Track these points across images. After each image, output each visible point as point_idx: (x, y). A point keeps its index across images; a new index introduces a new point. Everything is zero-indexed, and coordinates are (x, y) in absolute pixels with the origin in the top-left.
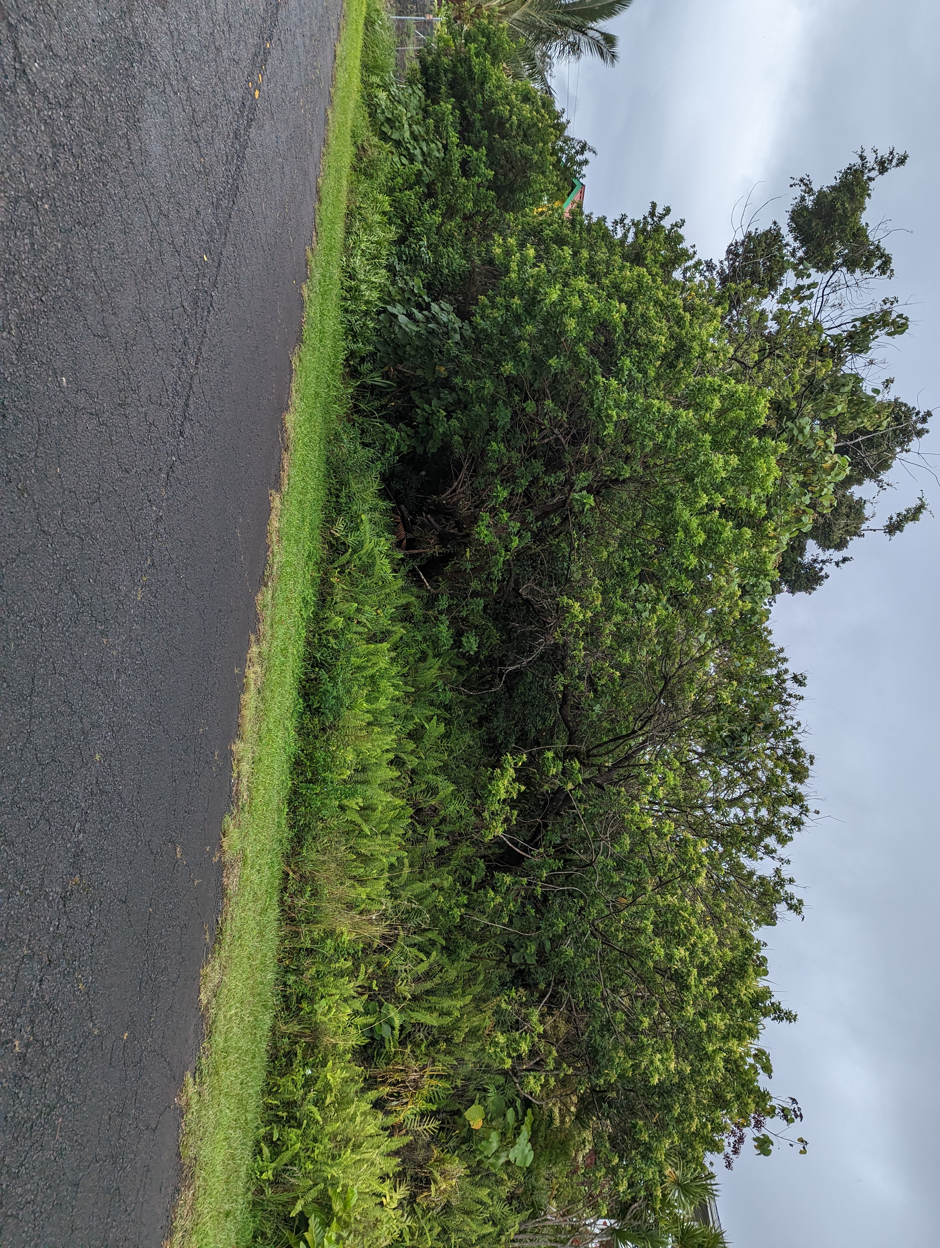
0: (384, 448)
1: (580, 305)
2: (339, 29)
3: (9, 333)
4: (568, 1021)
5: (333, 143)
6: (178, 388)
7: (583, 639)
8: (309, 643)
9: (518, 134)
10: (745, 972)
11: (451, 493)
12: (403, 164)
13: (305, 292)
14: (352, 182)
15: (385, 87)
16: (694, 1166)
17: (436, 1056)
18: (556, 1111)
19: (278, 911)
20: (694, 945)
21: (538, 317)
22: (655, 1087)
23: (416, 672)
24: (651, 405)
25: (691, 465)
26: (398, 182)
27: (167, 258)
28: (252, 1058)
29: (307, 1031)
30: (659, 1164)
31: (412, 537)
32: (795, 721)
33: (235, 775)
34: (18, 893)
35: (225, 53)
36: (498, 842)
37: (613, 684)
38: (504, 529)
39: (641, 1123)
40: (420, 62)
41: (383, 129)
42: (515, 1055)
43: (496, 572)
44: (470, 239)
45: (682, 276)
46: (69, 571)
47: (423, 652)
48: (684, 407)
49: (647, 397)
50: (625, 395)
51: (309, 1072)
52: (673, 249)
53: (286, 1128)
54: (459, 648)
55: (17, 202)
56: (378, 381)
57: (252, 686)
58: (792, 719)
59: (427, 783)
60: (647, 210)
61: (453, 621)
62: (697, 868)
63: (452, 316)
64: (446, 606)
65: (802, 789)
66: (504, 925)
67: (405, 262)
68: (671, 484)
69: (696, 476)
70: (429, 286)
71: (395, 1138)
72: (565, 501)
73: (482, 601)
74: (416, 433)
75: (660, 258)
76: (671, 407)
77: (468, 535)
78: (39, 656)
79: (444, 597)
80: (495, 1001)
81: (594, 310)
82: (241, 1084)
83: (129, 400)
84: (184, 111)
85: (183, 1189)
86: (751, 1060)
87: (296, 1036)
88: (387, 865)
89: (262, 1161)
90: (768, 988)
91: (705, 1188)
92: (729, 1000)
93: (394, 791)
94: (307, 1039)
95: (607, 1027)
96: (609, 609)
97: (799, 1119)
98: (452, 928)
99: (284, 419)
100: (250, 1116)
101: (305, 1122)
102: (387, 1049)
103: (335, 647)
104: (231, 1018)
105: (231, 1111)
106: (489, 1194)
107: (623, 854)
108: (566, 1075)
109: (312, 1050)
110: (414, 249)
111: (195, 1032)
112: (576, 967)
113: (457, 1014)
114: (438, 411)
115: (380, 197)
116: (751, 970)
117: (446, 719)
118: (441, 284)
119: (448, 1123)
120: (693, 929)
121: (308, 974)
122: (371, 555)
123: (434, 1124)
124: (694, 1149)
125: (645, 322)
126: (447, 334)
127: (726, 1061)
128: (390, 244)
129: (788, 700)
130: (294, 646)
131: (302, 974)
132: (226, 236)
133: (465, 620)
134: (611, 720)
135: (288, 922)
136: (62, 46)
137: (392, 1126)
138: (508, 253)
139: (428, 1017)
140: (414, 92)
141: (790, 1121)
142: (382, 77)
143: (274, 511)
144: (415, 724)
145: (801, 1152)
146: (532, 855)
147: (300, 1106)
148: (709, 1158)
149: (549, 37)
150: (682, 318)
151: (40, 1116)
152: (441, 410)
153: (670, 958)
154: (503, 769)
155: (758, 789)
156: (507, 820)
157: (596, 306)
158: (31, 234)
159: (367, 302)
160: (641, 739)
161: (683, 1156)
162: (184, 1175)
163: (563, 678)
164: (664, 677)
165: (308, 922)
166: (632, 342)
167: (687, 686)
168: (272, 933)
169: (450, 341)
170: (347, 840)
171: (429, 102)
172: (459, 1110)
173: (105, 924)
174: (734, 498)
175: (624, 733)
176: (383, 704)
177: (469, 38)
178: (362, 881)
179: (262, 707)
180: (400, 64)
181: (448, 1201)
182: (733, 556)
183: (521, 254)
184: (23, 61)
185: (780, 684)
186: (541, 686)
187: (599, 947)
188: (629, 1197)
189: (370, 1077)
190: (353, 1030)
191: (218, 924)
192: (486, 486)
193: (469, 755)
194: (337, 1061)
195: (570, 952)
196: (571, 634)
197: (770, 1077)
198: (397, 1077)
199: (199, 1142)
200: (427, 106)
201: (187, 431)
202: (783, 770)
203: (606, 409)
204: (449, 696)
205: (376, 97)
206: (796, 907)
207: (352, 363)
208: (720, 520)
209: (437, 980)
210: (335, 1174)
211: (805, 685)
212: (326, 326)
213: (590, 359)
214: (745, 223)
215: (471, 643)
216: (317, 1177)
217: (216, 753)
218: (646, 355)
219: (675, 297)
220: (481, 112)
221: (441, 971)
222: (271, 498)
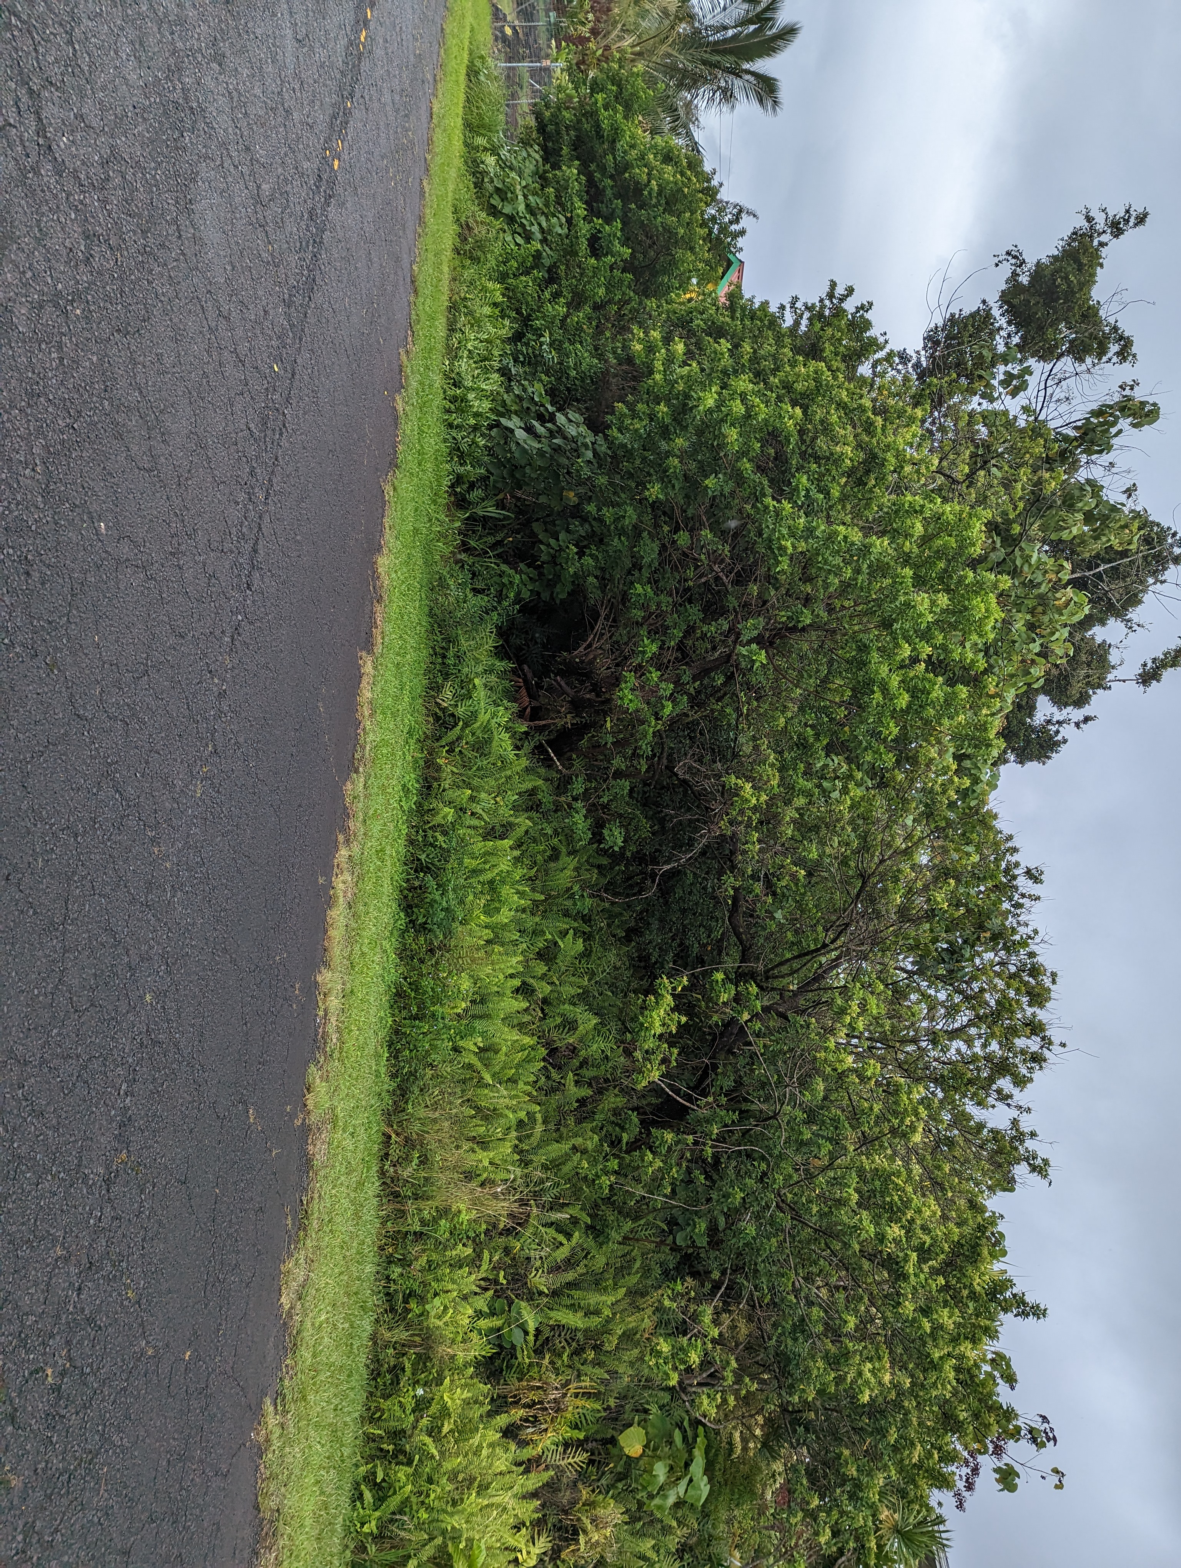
0: (501, 595)
1: (743, 411)
2: (435, 80)
3: (33, 470)
4: (750, 1319)
5: (430, 220)
6: (244, 530)
7: (756, 829)
8: (411, 842)
9: (659, 201)
10: (979, 1255)
11: (585, 649)
12: (517, 244)
13: (400, 406)
14: (455, 268)
15: (494, 151)
16: (917, 1507)
17: (582, 1368)
18: (737, 1435)
19: (378, 1184)
20: (912, 1221)
21: (690, 429)
22: (864, 1406)
23: (547, 874)
24: (836, 533)
25: (888, 607)
26: (512, 266)
27: (229, 370)
28: (349, 1376)
29: (417, 1339)
30: (872, 1506)
31: (538, 704)
32: (1030, 928)
33: (321, 1013)
34: (49, 1177)
35: (296, 115)
36: (654, 1089)
37: (796, 885)
38: (653, 692)
39: (846, 1452)
40: (537, 119)
41: (493, 202)
42: (682, 1367)
43: (644, 747)
44: (602, 333)
45: (870, 371)
46: (110, 765)
47: (554, 849)
48: (876, 534)
49: (829, 522)
50: (802, 520)
51: (420, 1392)
52: (859, 339)
53: (393, 1465)
54: (600, 842)
55: (41, 307)
56: (492, 511)
57: (341, 900)
58: (1027, 925)
59: (562, 1015)
60: (824, 290)
61: (591, 810)
62: (912, 1122)
63: (583, 429)
64: (581, 790)
65: (1042, 1015)
66: (665, 1196)
67: (523, 363)
68: (864, 632)
69: (895, 621)
70: (552, 393)
71: (532, 1475)
72: (729, 656)
73: (628, 783)
74: (541, 574)
75: (842, 349)
76: (860, 534)
77: (608, 701)
78: (74, 873)
79: (579, 779)
80: (656, 1294)
81: (761, 417)
82: (335, 1410)
83: (183, 548)
84: (247, 188)
85: (262, 1551)
86: (986, 1368)
87: (403, 1345)
88: (514, 1122)
89: (363, 1508)
90: (1005, 1272)
91: (932, 1535)
92: (958, 1292)
93: (521, 1027)
94: (417, 1350)
95: (801, 1327)
96: (789, 790)
97: (1052, 1442)
98: (600, 1202)
99: (375, 563)
100: (347, 1452)
101: (417, 1457)
102: (520, 1359)
103: (444, 845)
104: (320, 1326)
105: (323, 1446)
106: (653, 1547)
107: (815, 1103)
108: (748, 1391)
109: (424, 1363)
110: (533, 348)
111: (276, 1347)
112: (758, 1250)
113: (607, 1312)
114: (568, 547)
115: (490, 285)
116: (985, 1252)
117: (584, 933)
118: (568, 389)
119: (600, 1454)
120: (910, 1200)
121: (417, 1265)
122: (486, 729)
123: (581, 1457)
124: (917, 1487)
125: (826, 429)
126: (576, 451)
127: (957, 1369)
128: (503, 342)
129: (1021, 901)
130: (392, 846)
131: (409, 1266)
132: (301, 340)
133: (605, 807)
134: (795, 931)
135: (391, 1198)
136: (96, 115)
137: (529, 1460)
138: (650, 349)
139: (571, 1316)
140: (529, 155)
141: (1041, 1445)
142: (490, 138)
143: (365, 677)
144: (546, 940)
145: (1057, 1487)
146: (698, 1106)
147: (410, 1437)
148: (936, 1496)
149: (695, 82)
150: (872, 424)
151: (79, 1465)
152: (571, 546)
153: (881, 1238)
154: (658, 996)
155: (987, 1017)
156: (665, 1061)
157: (763, 412)
158: (60, 346)
159: (476, 415)
160: (834, 954)
161: (903, 1494)
162: (263, 1533)
163: (732, 879)
164: (862, 875)
165: (416, 1197)
166: (809, 454)
167: (890, 885)
168: (371, 1212)
169: (579, 460)
170: (463, 1091)
171: (548, 167)
172: (613, 1437)
173: (160, 1212)
174: (944, 648)
175: (813, 947)
176: (505, 916)
177: (596, 87)
178: (483, 1143)
179: (354, 925)
180: (511, 121)
181: (602, 1557)
182: (946, 722)
183: (668, 350)
184: (49, 135)
185: (1010, 881)
186: (705, 888)
187: (788, 1224)
188: (835, 1549)
189: (499, 1396)
190: (474, 1336)
191: (302, 1205)
192: (630, 639)
193: (616, 978)
194: (456, 1377)
195: (751, 1230)
196: (741, 822)
197: (1012, 1388)
198: (533, 1396)
199: (283, 1489)
200: (545, 172)
201: (256, 583)
202: (1018, 991)
203: (779, 539)
204: (588, 904)
205: (483, 162)
206: (1040, 1169)
207: (458, 490)
208: (927, 675)
209: (581, 1269)
210: (456, 1525)
211: (1041, 882)
212: (426, 446)
213: (757, 477)
214: (944, 303)
215: (615, 836)
216: (432, 1529)
217: (297, 986)
218: (828, 470)
219: (861, 397)
220: (612, 177)
221: (586, 1257)
222: (361, 662)
